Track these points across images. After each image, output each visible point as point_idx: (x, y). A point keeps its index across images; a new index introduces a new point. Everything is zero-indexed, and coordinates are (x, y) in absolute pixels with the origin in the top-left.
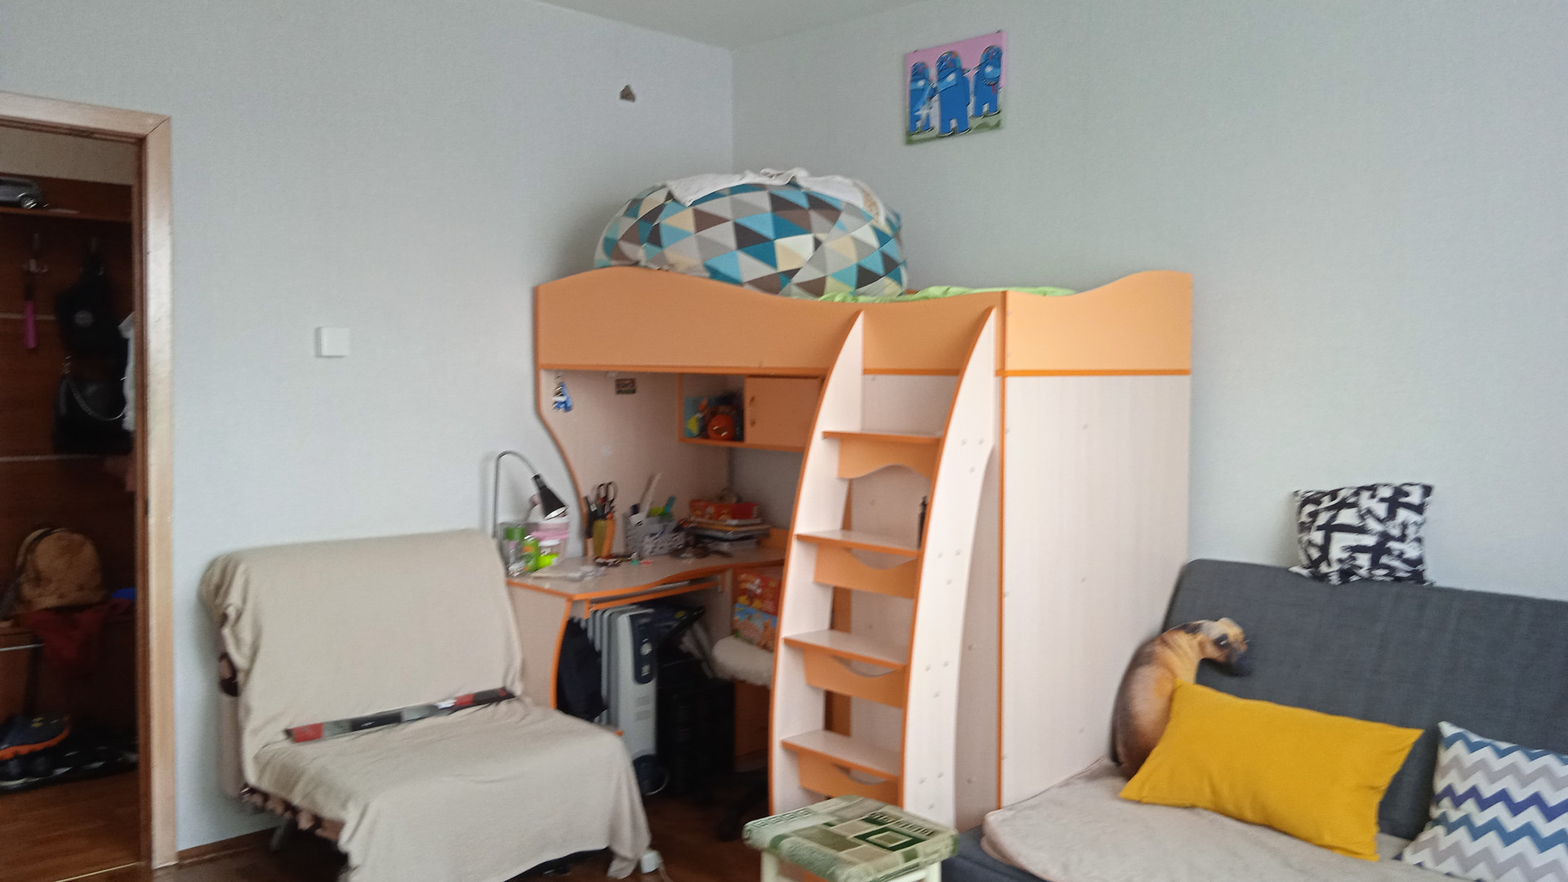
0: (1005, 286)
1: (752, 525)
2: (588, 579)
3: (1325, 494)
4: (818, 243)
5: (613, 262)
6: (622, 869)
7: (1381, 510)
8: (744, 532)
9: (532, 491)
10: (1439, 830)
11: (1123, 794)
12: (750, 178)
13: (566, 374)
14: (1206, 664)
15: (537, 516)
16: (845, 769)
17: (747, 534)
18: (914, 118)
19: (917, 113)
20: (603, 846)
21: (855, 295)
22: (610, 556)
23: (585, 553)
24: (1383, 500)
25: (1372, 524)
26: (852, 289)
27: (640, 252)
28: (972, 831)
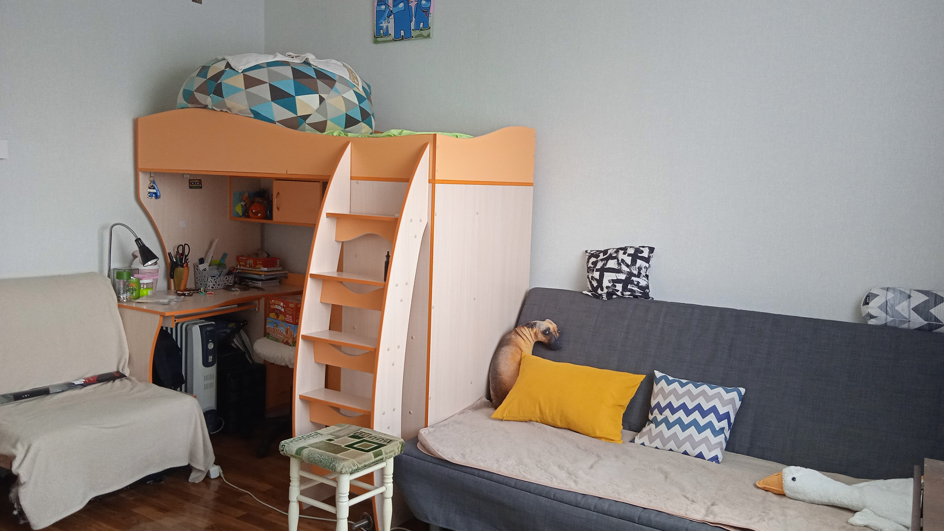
0: (436, 132)
1: (277, 271)
2: (173, 303)
3: (601, 252)
4: (322, 100)
5: (190, 105)
6: (197, 477)
7: (628, 260)
8: (272, 275)
9: (135, 248)
10: (653, 426)
11: (493, 416)
12: (280, 58)
13: (156, 175)
14: (538, 344)
15: (137, 264)
16: (337, 409)
17: (274, 276)
18: (379, 28)
19: (381, 25)
20: (186, 464)
21: (346, 132)
22: (186, 290)
23: (169, 288)
24: (629, 255)
25: (624, 268)
26: (343, 129)
27: (208, 100)
28: (412, 440)
